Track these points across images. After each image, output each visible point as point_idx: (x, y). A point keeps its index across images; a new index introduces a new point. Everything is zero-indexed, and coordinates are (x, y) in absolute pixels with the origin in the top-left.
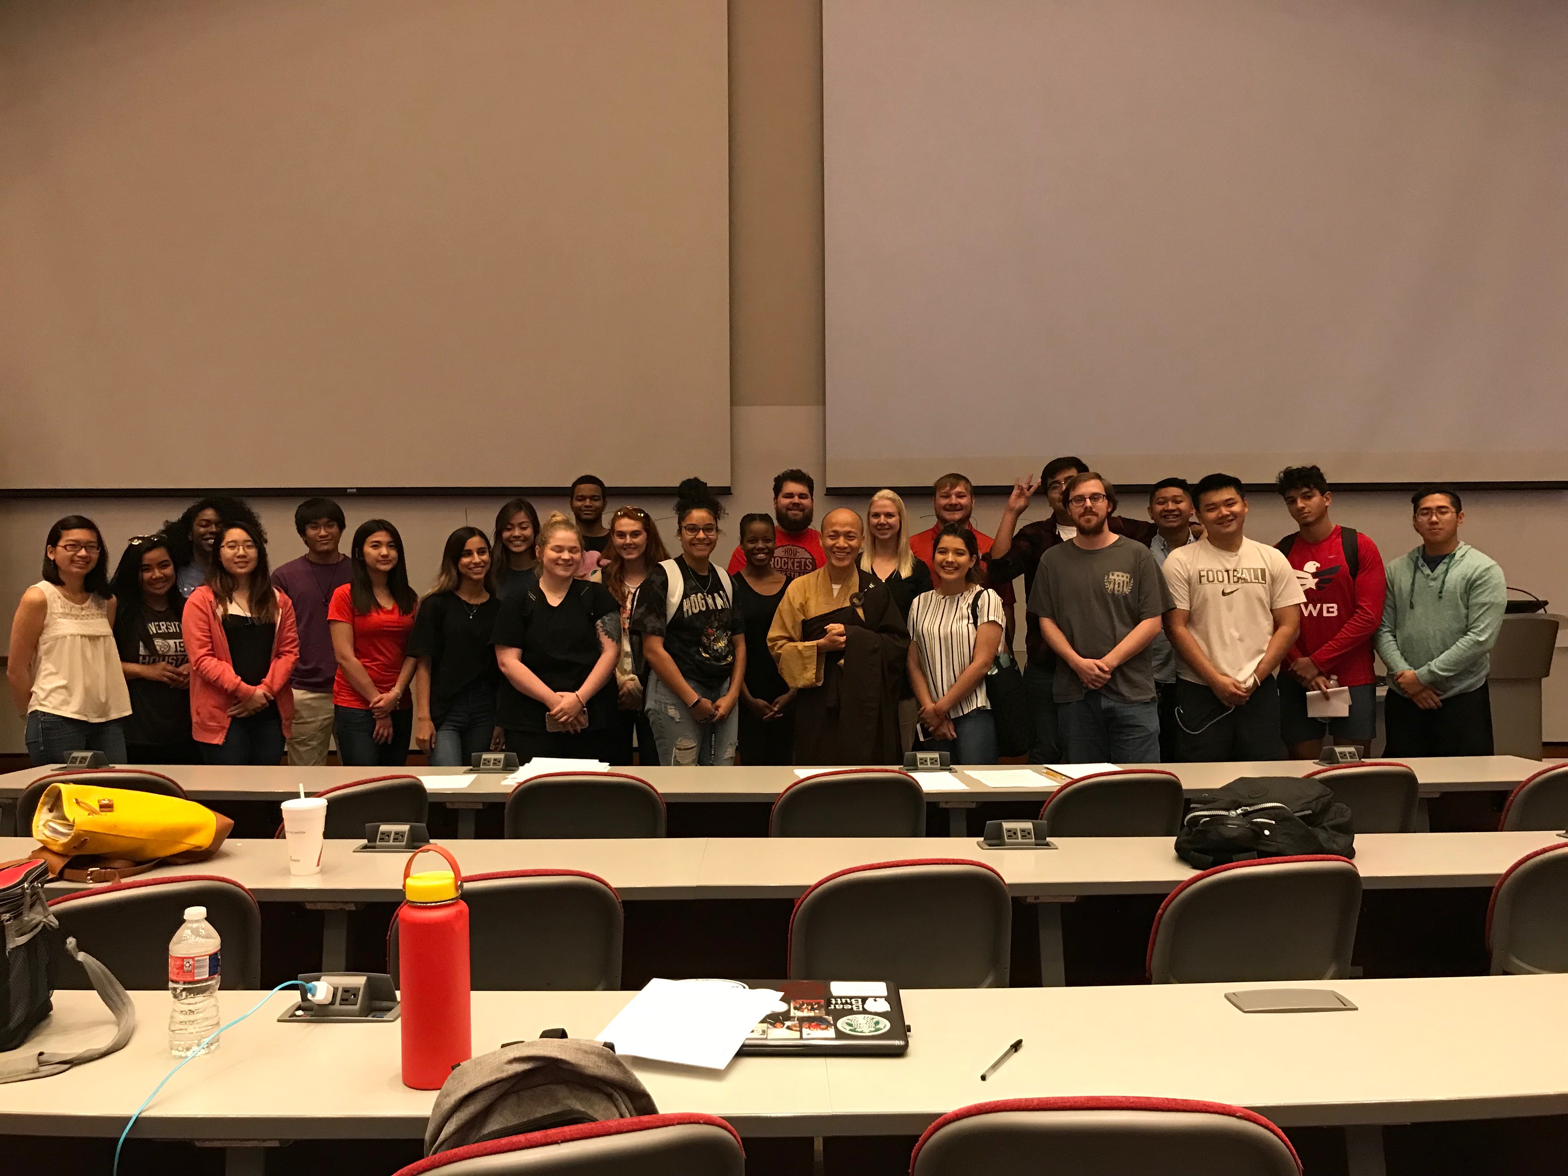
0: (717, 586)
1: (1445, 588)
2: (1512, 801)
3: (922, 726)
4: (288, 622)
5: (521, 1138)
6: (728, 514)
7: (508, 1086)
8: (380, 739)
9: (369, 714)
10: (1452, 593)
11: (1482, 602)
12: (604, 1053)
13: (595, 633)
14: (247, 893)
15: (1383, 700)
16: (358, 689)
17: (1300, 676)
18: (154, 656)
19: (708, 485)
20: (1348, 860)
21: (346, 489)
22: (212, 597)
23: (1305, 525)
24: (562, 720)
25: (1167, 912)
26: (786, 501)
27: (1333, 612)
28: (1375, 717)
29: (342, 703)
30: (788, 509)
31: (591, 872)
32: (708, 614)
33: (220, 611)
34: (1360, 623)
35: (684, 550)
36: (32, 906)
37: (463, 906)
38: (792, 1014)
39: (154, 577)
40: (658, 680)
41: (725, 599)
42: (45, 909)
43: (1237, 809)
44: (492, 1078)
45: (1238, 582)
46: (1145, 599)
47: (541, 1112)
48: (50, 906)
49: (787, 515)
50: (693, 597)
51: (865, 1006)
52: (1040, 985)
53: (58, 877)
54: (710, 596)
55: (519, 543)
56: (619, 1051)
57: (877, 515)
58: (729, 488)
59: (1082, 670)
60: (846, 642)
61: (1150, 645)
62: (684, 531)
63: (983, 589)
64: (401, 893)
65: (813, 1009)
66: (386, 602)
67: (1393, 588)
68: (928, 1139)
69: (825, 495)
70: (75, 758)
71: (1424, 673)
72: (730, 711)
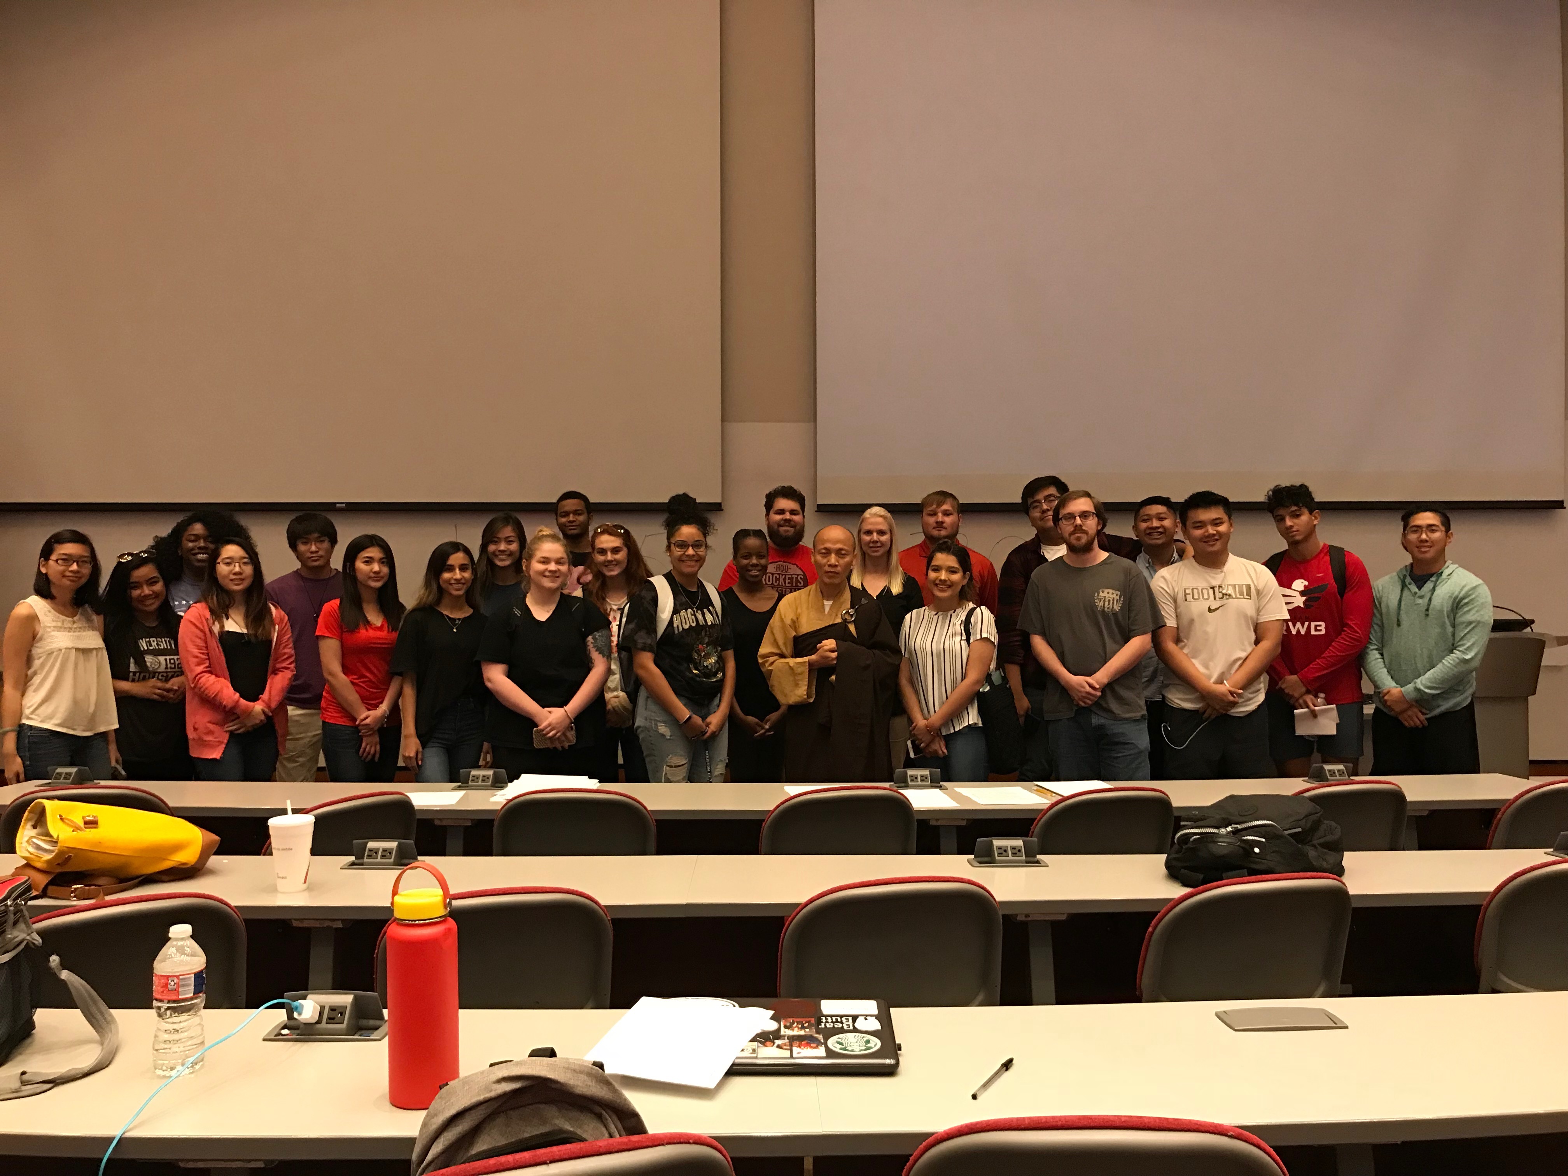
0: (707, 602)
1: (1432, 606)
2: (1500, 819)
3: (913, 742)
4: (285, 638)
5: (510, 1158)
6: (717, 530)
7: (496, 1105)
8: (367, 757)
9: (356, 732)
10: (1439, 611)
11: (1468, 621)
12: (594, 1072)
13: (586, 650)
14: (233, 911)
15: (1371, 718)
16: (345, 705)
17: (1288, 694)
18: (145, 673)
19: (698, 501)
20: (1338, 878)
21: (335, 503)
22: (208, 614)
23: (1293, 543)
24: (551, 734)
25: (1157, 930)
26: (778, 517)
27: (1320, 630)
28: (1363, 734)
29: (330, 719)
30: (780, 526)
31: (581, 889)
32: (698, 629)
33: (216, 628)
34: (1347, 641)
35: (673, 566)
36: (15, 923)
37: (452, 923)
38: (782, 1033)
39: (142, 595)
40: (648, 697)
41: (715, 615)
42: (28, 926)
43: (1227, 827)
44: (481, 1098)
45: (1222, 598)
46: (1135, 616)
47: (529, 1132)
48: (34, 923)
49: (779, 531)
50: (683, 613)
51: (856, 1025)
52: (1029, 1002)
53: (41, 894)
54: (699, 612)
55: (503, 557)
56: (608, 1070)
57: (869, 532)
58: (720, 504)
59: (1073, 688)
60: (837, 658)
61: (1141, 662)
62: (672, 546)
63: (975, 606)
64: (389, 910)
65: (803, 1028)
66: (375, 618)
67: (1380, 604)
68: (919, 1158)
69: (816, 511)
70: (60, 774)
71: (1410, 690)
72: (721, 727)
